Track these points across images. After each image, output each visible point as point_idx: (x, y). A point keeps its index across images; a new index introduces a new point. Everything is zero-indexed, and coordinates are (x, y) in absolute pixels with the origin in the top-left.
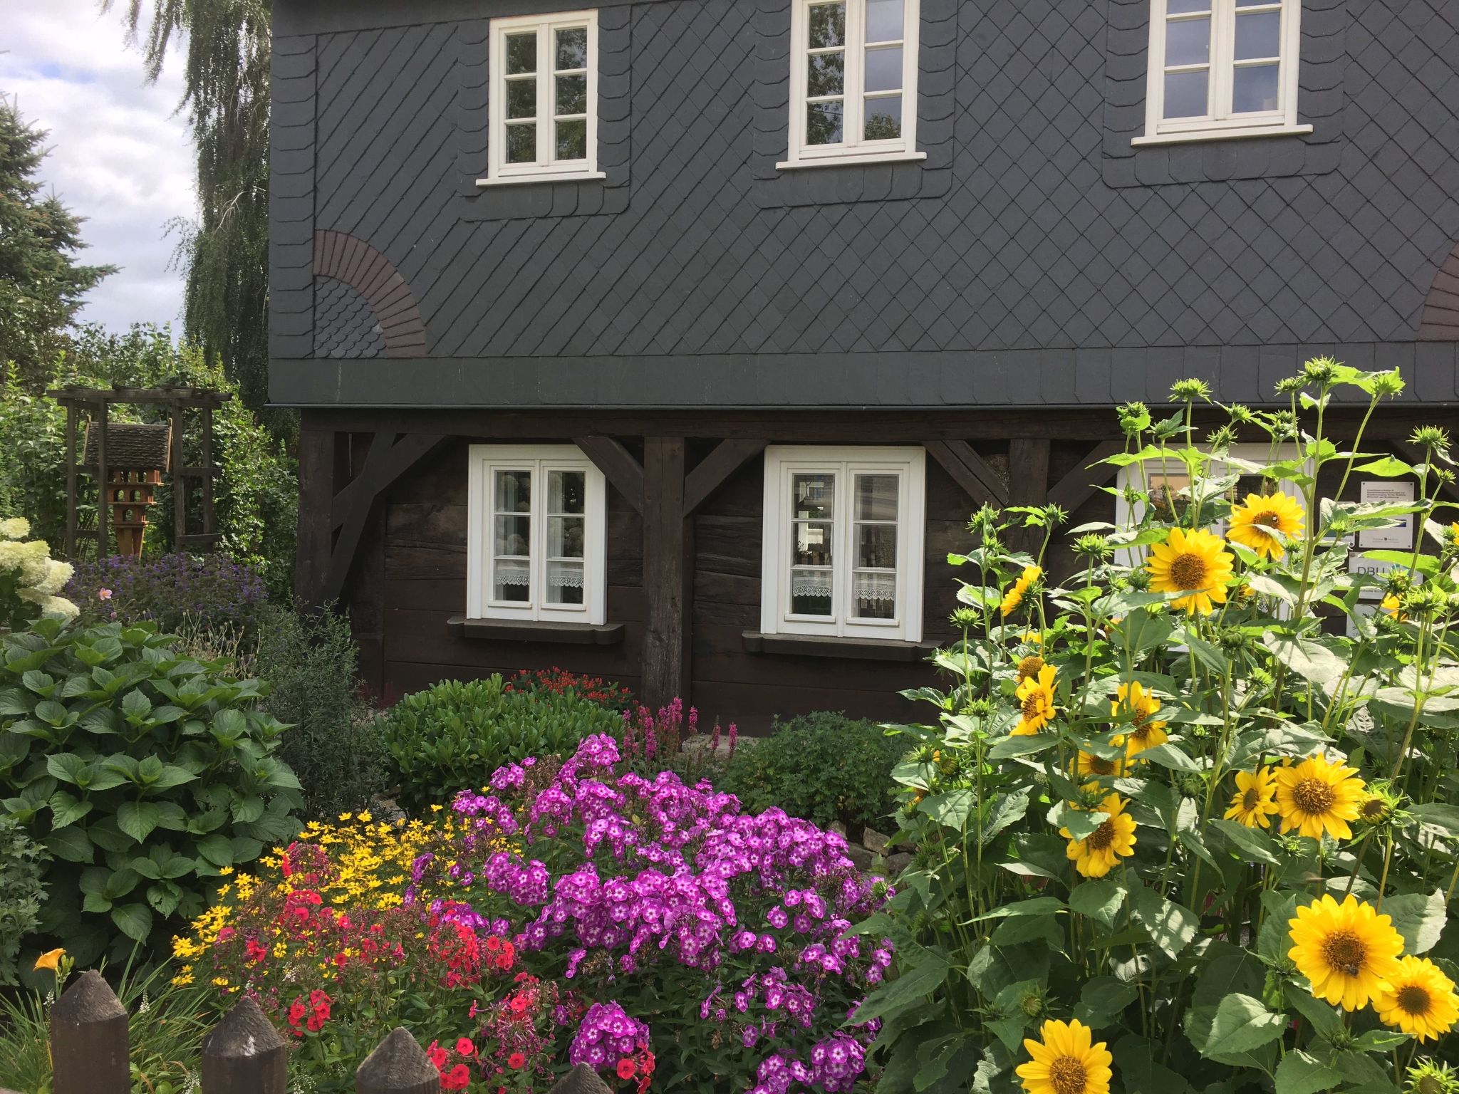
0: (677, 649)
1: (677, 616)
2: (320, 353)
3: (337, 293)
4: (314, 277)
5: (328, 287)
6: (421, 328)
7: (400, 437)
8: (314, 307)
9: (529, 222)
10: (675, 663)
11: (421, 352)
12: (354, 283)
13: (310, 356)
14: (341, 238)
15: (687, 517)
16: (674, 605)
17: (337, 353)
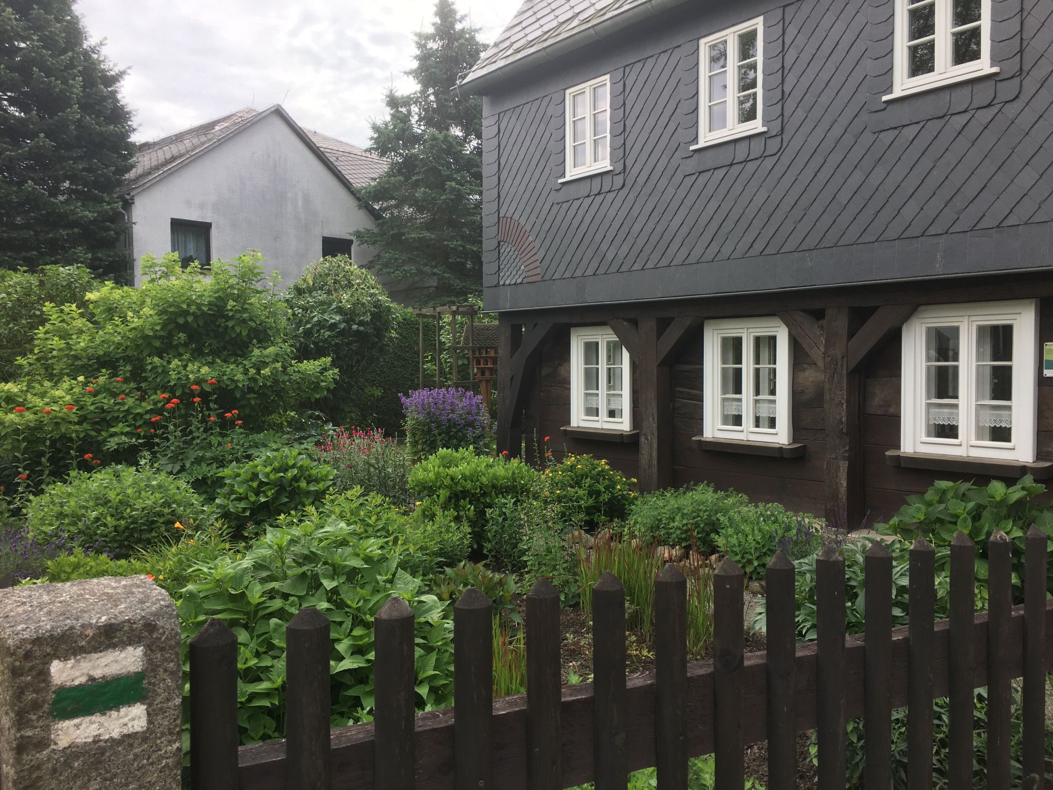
0: (655, 446)
1: (655, 426)
2: (501, 283)
3: (508, 250)
4: (499, 243)
5: (504, 247)
6: (539, 265)
7: (536, 325)
8: (499, 258)
9: (582, 199)
10: (655, 454)
11: (538, 278)
12: (513, 244)
13: (497, 285)
14: (509, 220)
15: (660, 365)
16: (653, 419)
17: (507, 282)
